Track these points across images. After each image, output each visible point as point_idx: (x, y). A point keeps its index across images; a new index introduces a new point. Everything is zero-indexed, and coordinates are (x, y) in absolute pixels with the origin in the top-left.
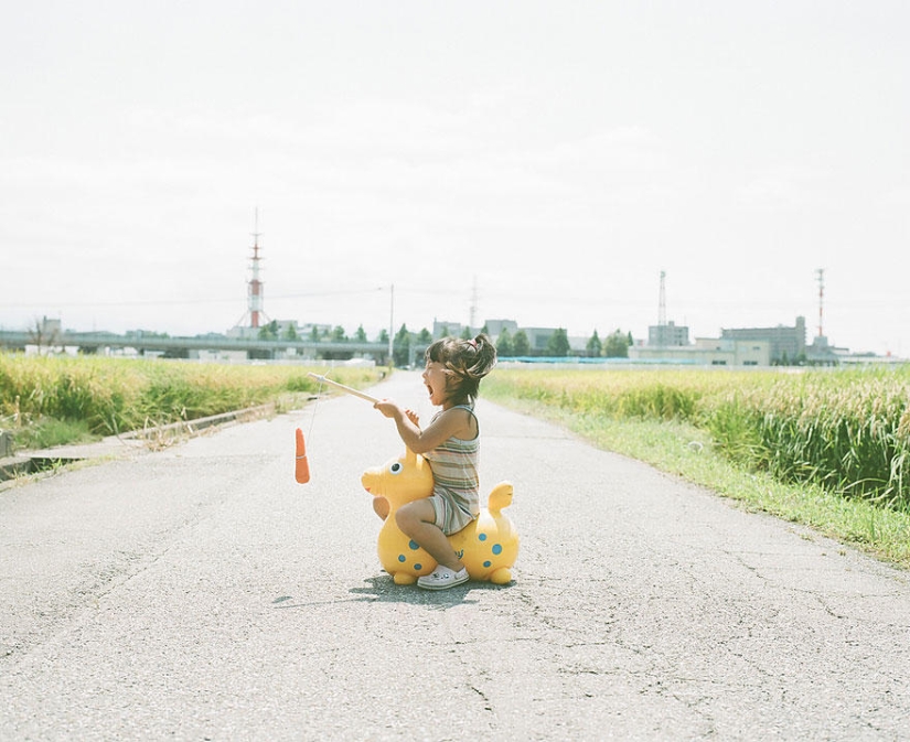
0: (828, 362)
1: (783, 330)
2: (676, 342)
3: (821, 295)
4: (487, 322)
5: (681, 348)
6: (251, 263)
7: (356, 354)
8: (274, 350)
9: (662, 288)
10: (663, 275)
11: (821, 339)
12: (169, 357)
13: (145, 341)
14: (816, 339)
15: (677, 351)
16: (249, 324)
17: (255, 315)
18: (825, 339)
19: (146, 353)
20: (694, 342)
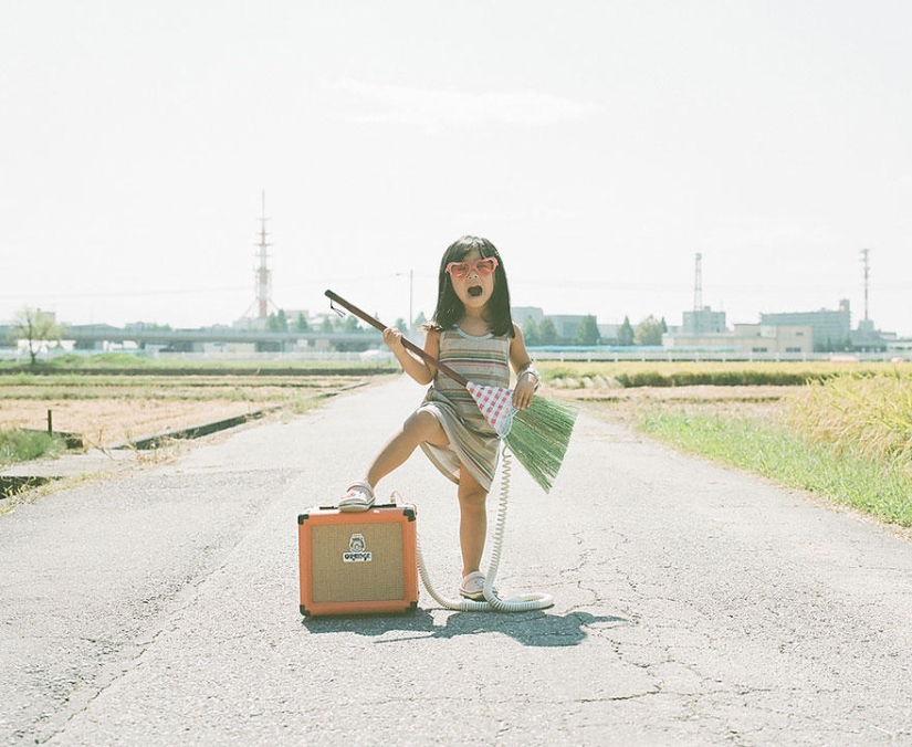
0: (875, 347)
1: (825, 315)
2: (712, 329)
3: (866, 276)
5: (718, 334)
6: (259, 248)
7: (372, 346)
8: (284, 342)
9: (698, 271)
10: (699, 257)
11: (867, 323)
12: (172, 351)
13: (145, 334)
14: (861, 322)
15: (715, 338)
16: (257, 314)
17: (263, 304)
18: (871, 323)
19: (148, 347)
20: (732, 328)
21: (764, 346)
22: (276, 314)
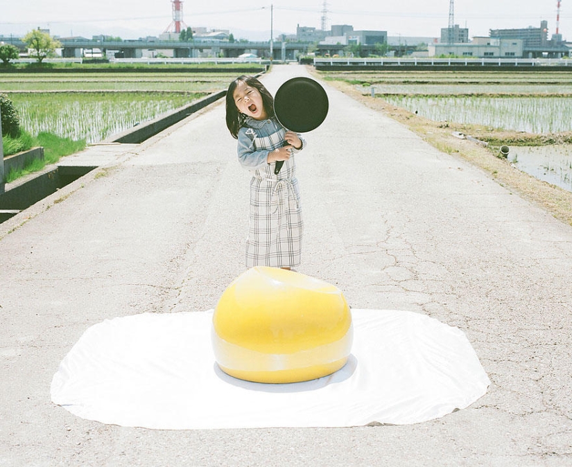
0: (562, 52)
1: (532, 30)
2: (459, 40)
3: (559, 6)
4: (333, 27)
7: (246, 51)
8: (192, 49)
9: (451, 3)
11: (557, 36)
13: (106, 43)
14: (554, 36)
15: (463, 46)
16: (174, 30)
17: (178, 24)
18: (560, 36)
19: (107, 51)
20: (472, 39)
21: (491, 52)
22: (186, 30)
